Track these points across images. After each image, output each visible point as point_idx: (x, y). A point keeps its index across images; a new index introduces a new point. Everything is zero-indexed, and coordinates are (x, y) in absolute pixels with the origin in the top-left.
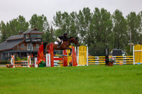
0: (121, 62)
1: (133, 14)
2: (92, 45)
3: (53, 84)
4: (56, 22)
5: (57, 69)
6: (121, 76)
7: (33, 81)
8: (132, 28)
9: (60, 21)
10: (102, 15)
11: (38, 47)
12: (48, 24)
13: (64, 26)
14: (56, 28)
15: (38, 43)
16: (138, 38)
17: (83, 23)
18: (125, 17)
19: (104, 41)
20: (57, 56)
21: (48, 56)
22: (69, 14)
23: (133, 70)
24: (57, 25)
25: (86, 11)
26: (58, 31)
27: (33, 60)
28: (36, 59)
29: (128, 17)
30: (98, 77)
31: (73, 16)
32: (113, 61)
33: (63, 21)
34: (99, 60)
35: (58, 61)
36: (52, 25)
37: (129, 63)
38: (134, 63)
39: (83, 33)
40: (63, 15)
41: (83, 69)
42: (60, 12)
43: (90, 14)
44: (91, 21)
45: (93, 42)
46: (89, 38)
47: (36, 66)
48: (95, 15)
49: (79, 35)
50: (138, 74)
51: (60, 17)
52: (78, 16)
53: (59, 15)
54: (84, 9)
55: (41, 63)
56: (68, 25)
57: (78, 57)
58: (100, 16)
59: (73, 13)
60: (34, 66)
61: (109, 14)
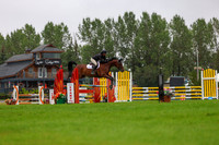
0: (183, 96)
1: (201, 22)
2: (138, 69)
3: (78, 130)
4: (83, 34)
5: (83, 107)
6: (182, 117)
7: (47, 125)
8: (200, 44)
9: (89, 33)
10: (154, 23)
11: (54, 73)
12: (69, 38)
13: (96, 41)
14: (82, 44)
15: (55, 66)
16: (209, 59)
17: (124, 36)
18: (189, 27)
19: (156, 64)
20: (84, 87)
21: (70, 86)
22: (103, 22)
23: (201, 109)
24: (84, 39)
25: (129, 17)
26: (86, 49)
27: (47, 92)
28: (52, 91)
29: (194, 26)
30: (147, 119)
31: (109, 25)
32: (171, 95)
33: (94, 33)
34: (149, 93)
35: (86, 95)
36: (76, 38)
37: (195, 98)
38: (203, 98)
39: (124, 51)
40: (93, 23)
41: (124, 107)
42: (88, 19)
43: (134, 22)
44: (137, 32)
45: (140, 65)
46: (133, 59)
47: (52, 102)
48: (143, 24)
49: (117, 55)
50: (208, 115)
51: (88, 26)
52: (117, 24)
53: (86, 23)
54: (126, 14)
55: (59, 97)
56: (101, 39)
57: (116, 89)
58: (150, 25)
59: (109, 20)
60: (48, 102)
61: (165, 22)
